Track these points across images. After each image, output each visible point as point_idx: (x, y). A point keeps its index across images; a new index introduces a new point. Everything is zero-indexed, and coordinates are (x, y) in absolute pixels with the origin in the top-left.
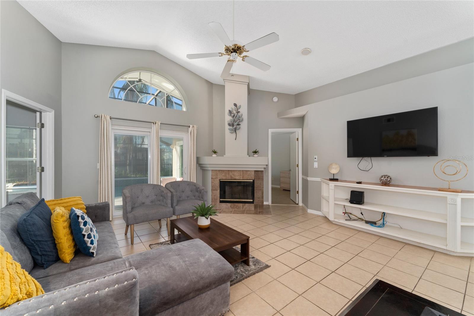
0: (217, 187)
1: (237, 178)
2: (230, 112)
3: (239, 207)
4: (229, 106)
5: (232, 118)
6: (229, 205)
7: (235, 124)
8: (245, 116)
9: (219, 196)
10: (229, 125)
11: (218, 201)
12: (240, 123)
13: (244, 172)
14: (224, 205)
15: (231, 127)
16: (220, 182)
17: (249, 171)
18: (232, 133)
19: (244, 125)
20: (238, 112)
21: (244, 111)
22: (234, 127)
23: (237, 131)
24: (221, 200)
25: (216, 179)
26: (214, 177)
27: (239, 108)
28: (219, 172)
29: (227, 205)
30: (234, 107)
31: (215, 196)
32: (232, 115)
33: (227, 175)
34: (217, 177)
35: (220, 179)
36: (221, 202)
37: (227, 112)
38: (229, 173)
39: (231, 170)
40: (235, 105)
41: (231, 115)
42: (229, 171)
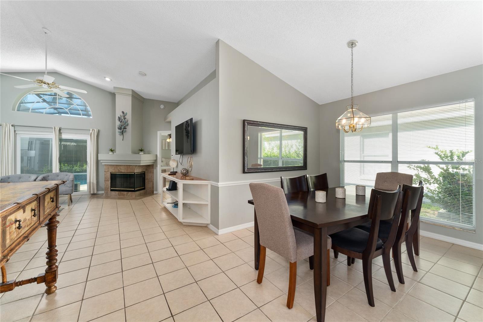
0: (109, 178)
1: (123, 171)
2: (119, 118)
3: (124, 195)
4: (118, 114)
5: (120, 123)
6: (117, 193)
7: (123, 127)
8: (130, 122)
9: (110, 185)
10: (119, 129)
11: (109, 190)
12: (126, 127)
13: (128, 166)
14: (113, 193)
15: (120, 130)
16: (111, 174)
17: (131, 165)
18: (121, 135)
19: (129, 129)
20: (125, 118)
21: (129, 117)
22: (122, 130)
23: (124, 134)
24: (111, 189)
25: (108, 172)
26: (106, 171)
27: (126, 115)
28: (110, 166)
29: (116, 193)
30: (122, 114)
31: (107, 185)
32: (121, 120)
33: (116, 169)
34: (109, 171)
35: (111, 172)
36: (111, 190)
37: (117, 118)
38: (117, 167)
39: (118, 165)
40: (123, 112)
41: (119, 121)
42: (117, 165)
